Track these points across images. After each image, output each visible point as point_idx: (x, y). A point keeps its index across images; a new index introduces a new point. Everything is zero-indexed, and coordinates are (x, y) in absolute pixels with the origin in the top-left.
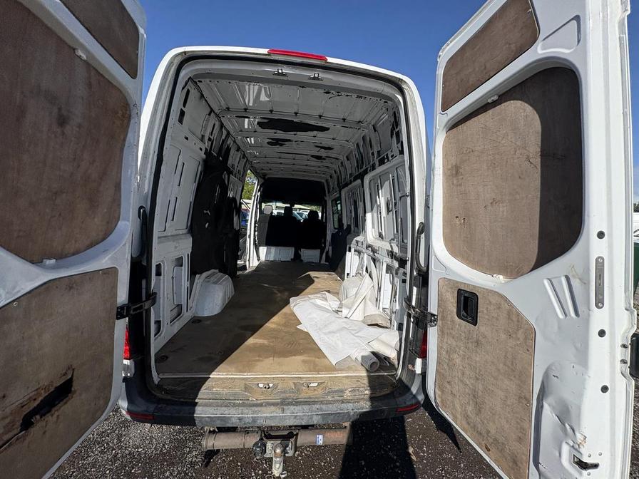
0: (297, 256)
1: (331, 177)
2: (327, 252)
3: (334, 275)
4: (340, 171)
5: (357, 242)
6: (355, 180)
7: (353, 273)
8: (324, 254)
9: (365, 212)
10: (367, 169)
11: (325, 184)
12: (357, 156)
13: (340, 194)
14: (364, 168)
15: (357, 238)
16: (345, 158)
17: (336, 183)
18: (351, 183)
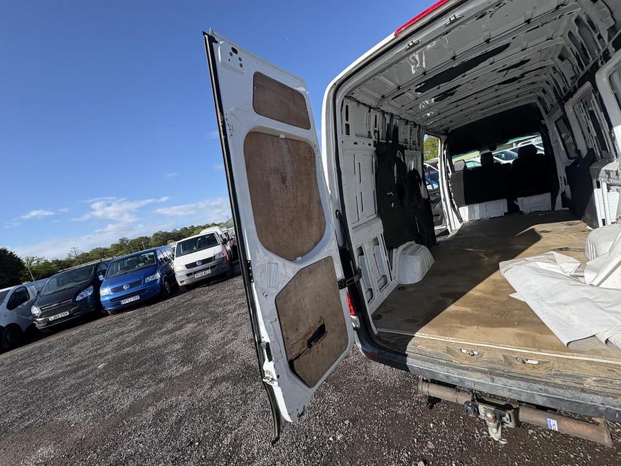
0: (513, 209)
1: (544, 91)
2: (563, 194)
3: (580, 224)
4: (556, 82)
5: (608, 173)
6: (581, 85)
7: (612, 216)
8: (559, 199)
9: (611, 127)
10: (596, 63)
11: (538, 104)
12: (575, 49)
13: (563, 110)
14: (592, 62)
15: (609, 167)
16: (556, 59)
17: (554, 97)
18: (575, 90)
